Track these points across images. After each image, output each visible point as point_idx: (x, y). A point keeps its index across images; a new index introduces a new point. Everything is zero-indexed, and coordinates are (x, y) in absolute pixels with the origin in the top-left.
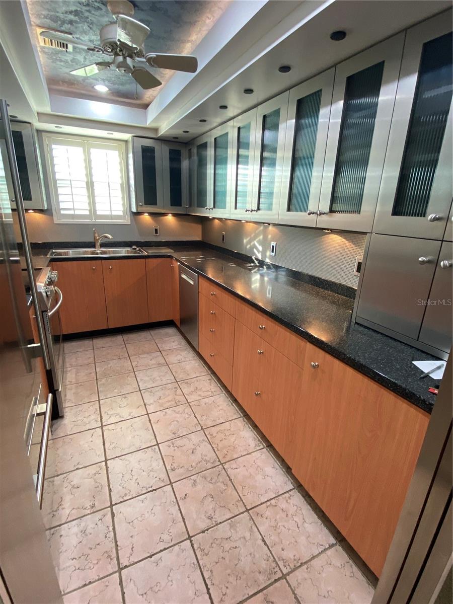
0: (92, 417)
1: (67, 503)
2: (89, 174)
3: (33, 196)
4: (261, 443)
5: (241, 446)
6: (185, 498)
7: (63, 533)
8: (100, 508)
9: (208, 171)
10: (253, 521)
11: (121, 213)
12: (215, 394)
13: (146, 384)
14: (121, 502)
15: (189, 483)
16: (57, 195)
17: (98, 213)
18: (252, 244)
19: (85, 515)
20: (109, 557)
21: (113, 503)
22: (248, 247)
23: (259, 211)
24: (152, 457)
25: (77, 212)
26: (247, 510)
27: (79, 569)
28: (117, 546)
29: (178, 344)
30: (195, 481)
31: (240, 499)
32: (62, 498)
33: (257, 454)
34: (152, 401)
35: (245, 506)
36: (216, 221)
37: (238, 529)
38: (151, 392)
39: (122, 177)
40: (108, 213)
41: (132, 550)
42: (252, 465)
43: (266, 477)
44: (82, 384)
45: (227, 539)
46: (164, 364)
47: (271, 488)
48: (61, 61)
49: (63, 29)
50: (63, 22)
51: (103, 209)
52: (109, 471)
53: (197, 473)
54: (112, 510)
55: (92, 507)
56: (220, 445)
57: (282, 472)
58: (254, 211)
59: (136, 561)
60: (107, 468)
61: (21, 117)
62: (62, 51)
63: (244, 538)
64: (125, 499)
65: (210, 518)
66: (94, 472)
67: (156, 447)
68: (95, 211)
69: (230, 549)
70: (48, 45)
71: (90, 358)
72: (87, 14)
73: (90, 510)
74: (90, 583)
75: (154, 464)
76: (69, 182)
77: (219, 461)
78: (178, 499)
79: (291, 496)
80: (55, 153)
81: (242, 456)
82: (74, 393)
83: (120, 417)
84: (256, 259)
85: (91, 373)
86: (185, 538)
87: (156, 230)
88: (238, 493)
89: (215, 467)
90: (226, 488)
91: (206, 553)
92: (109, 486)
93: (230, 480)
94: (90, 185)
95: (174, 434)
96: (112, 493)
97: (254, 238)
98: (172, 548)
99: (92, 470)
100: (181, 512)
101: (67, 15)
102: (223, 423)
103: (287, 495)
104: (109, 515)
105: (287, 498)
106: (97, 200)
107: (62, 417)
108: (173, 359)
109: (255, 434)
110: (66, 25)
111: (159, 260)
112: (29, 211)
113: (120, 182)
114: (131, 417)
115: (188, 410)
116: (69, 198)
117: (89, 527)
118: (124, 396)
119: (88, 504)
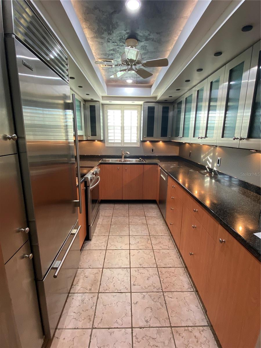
0: (103, 244)
1: (80, 284)
2: (123, 123)
3: (97, 134)
4: (192, 287)
5: (178, 285)
6: (136, 304)
7: (74, 297)
8: (93, 292)
9: (181, 117)
10: (173, 335)
11: (136, 141)
12: (170, 248)
13: (133, 233)
14: (103, 293)
15: (141, 296)
16: (108, 133)
17: (125, 141)
18: (206, 158)
19: (86, 293)
20: (90, 319)
21: (100, 292)
22: (204, 160)
23: (206, 138)
24: (125, 274)
25: (116, 141)
26: (171, 327)
27: (75, 319)
28: (95, 315)
29: (156, 214)
30: (144, 296)
31: (168, 318)
32: (79, 280)
33: (188, 294)
34: (134, 243)
35: (170, 323)
36: (187, 144)
37: (161, 336)
38: (135, 238)
39: (138, 123)
40: (130, 141)
41: (101, 321)
42: (182, 299)
43: (190, 310)
44: (104, 226)
45: (153, 338)
46: (145, 224)
47: (191, 319)
48: (111, 72)
49: (109, 58)
50: (109, 55)
51: (127, 139)
52: (103, 274)
53: (146, 292)
54: (98, 295)
55: (90, 290)
56: (165, 280)
57: (202, 312)
58: (203, 138)
59: (101, 327)
60: (102, 272)
61: (95, 99)
62: (110, 68)
63: (164, 343)
64: (106, 292)
65: (147, 321)
66: (96, 272)
67: (129, 269)
68: (124, 140)
69: (153, 346)
70: (104, 66)
71: (111, 213)
72: (118, 49)
73: (88, 291)
74: (78, 328)
75: (125, 278)
76: (113, 127)
77: (162, 290)
78: (132, 303)
79: (204, 330)
80: (109, 114)
81: (177, 291)
82: (99, 229)
83: (116, 247)
84: (208, 167)
85: (109, 221)
86: (129, 327)
87: (153, 150)
88: (168, 314)
89: (159, 292)
90: (161, 307)
91: (138, 341)
92: (100, 282)
93: (166, 303)
94: (123, 128)
95: (140, 265)
96: (101, 286)
97: (208, 155)
98: (121, 329)
99: (95, 271)
100: (131, 311)
101: (110, 52)
102: (170, 267)
103: (201, 328)
104: (96, 297)
105: (201, 331)
106: (125, 135)
107: (90, 240)
108: (151, 222)
109: (190, 281)
110: (110, 56)
111: (151, 166)
112: (96, 141)
113: (137, 125)
114: (121, 249)
115: (152, 253)
116: (113, 134)
117: (85, 300)
118: (121, 236)
119: (89, 288)
